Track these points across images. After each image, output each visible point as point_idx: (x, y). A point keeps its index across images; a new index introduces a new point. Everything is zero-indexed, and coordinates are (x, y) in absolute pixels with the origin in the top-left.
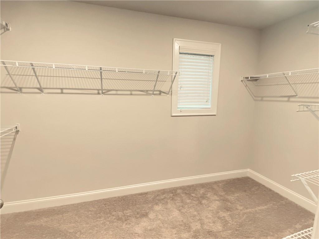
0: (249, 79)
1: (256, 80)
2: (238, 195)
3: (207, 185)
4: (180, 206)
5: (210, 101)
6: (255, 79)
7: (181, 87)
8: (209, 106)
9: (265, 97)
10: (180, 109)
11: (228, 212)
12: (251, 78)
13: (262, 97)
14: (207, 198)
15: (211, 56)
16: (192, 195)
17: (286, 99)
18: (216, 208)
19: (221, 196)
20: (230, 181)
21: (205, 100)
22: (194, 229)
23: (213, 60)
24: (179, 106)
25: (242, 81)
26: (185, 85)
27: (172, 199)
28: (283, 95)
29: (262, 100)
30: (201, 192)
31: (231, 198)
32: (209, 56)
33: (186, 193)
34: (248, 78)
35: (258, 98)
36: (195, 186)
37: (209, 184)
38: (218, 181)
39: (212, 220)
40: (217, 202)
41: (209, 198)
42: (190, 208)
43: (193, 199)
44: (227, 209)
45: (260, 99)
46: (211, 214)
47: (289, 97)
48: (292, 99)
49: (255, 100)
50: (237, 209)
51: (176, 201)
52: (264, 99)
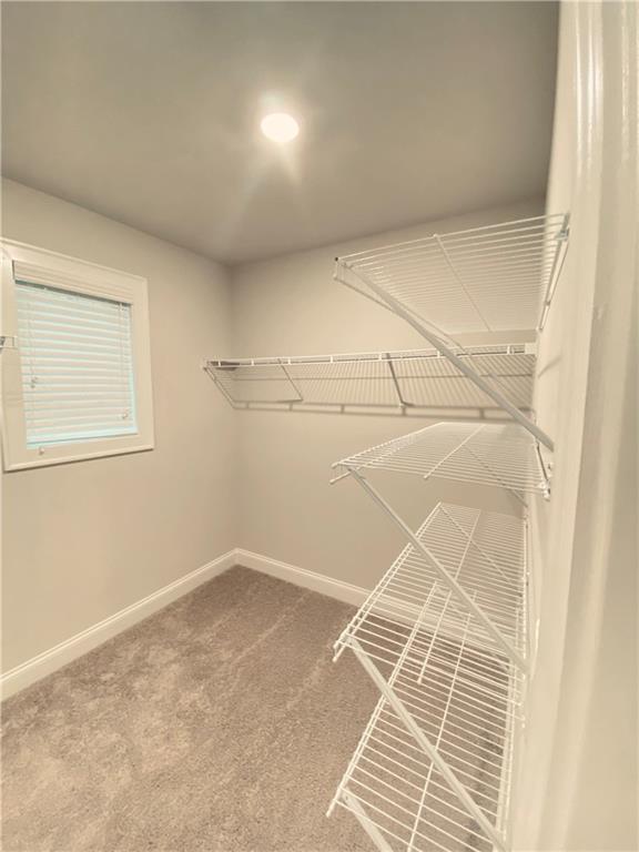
0: (220, 365)
1: (234, 369)
2: (220, 622)
3: (145, 626)
4: (65, 738)
5: (133, 415)
6: (230, 367)
7: (33, 381)
8: (133, 430)
9: (253, 402)
10: (37, 446)
11: (200, 685)
12: (222, 363)
13: (248, 403)
14: (146, 669)
15: (124, 304)
16: (104, 678)
17: (287, 407)
18: (172, 687)
19: (183, 643)
20: (202, 591)
21: (120, 415)
22: (112, 797)
23: (131, 316)
24: (31, 439)
25: (205, 369)
26: (44, 377)
27: (37, 725)
28: (281, 399)
29: (247, 408)
30: (131, 656)
31: (206, 637)
32: (118, 303)
33: (84, 681)
34: (217, 363)
35: (241, 404)
36: (113, 643)
37: (151, 621)
38: (174, 603)
39: (162, 733)
40: (174, 666)
41: (152, 666)
42: (96, 728)
43: (105, 690)
44: (200, 675)
45: (243, 405)
46: (160, 714)
47: (292, 402)
48: (295, 407)
49: (235, 408)
50: (221, 663)
51: (49, 725)
52: (251, 406)
